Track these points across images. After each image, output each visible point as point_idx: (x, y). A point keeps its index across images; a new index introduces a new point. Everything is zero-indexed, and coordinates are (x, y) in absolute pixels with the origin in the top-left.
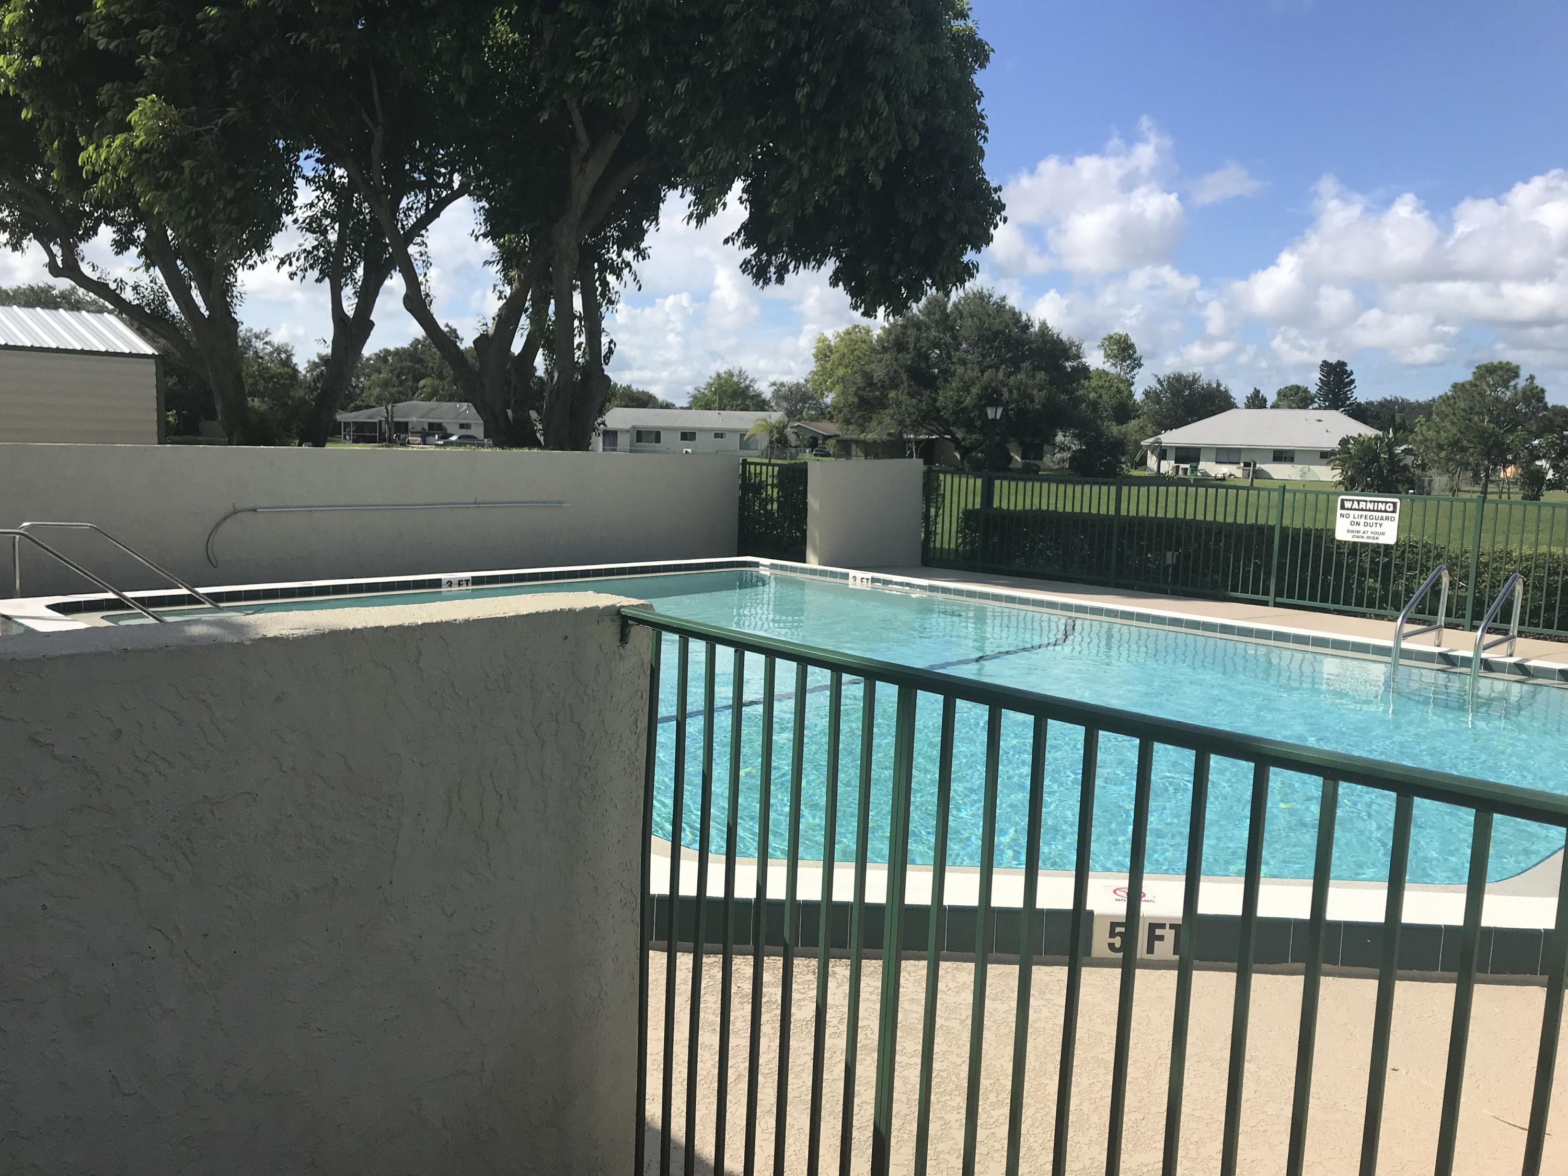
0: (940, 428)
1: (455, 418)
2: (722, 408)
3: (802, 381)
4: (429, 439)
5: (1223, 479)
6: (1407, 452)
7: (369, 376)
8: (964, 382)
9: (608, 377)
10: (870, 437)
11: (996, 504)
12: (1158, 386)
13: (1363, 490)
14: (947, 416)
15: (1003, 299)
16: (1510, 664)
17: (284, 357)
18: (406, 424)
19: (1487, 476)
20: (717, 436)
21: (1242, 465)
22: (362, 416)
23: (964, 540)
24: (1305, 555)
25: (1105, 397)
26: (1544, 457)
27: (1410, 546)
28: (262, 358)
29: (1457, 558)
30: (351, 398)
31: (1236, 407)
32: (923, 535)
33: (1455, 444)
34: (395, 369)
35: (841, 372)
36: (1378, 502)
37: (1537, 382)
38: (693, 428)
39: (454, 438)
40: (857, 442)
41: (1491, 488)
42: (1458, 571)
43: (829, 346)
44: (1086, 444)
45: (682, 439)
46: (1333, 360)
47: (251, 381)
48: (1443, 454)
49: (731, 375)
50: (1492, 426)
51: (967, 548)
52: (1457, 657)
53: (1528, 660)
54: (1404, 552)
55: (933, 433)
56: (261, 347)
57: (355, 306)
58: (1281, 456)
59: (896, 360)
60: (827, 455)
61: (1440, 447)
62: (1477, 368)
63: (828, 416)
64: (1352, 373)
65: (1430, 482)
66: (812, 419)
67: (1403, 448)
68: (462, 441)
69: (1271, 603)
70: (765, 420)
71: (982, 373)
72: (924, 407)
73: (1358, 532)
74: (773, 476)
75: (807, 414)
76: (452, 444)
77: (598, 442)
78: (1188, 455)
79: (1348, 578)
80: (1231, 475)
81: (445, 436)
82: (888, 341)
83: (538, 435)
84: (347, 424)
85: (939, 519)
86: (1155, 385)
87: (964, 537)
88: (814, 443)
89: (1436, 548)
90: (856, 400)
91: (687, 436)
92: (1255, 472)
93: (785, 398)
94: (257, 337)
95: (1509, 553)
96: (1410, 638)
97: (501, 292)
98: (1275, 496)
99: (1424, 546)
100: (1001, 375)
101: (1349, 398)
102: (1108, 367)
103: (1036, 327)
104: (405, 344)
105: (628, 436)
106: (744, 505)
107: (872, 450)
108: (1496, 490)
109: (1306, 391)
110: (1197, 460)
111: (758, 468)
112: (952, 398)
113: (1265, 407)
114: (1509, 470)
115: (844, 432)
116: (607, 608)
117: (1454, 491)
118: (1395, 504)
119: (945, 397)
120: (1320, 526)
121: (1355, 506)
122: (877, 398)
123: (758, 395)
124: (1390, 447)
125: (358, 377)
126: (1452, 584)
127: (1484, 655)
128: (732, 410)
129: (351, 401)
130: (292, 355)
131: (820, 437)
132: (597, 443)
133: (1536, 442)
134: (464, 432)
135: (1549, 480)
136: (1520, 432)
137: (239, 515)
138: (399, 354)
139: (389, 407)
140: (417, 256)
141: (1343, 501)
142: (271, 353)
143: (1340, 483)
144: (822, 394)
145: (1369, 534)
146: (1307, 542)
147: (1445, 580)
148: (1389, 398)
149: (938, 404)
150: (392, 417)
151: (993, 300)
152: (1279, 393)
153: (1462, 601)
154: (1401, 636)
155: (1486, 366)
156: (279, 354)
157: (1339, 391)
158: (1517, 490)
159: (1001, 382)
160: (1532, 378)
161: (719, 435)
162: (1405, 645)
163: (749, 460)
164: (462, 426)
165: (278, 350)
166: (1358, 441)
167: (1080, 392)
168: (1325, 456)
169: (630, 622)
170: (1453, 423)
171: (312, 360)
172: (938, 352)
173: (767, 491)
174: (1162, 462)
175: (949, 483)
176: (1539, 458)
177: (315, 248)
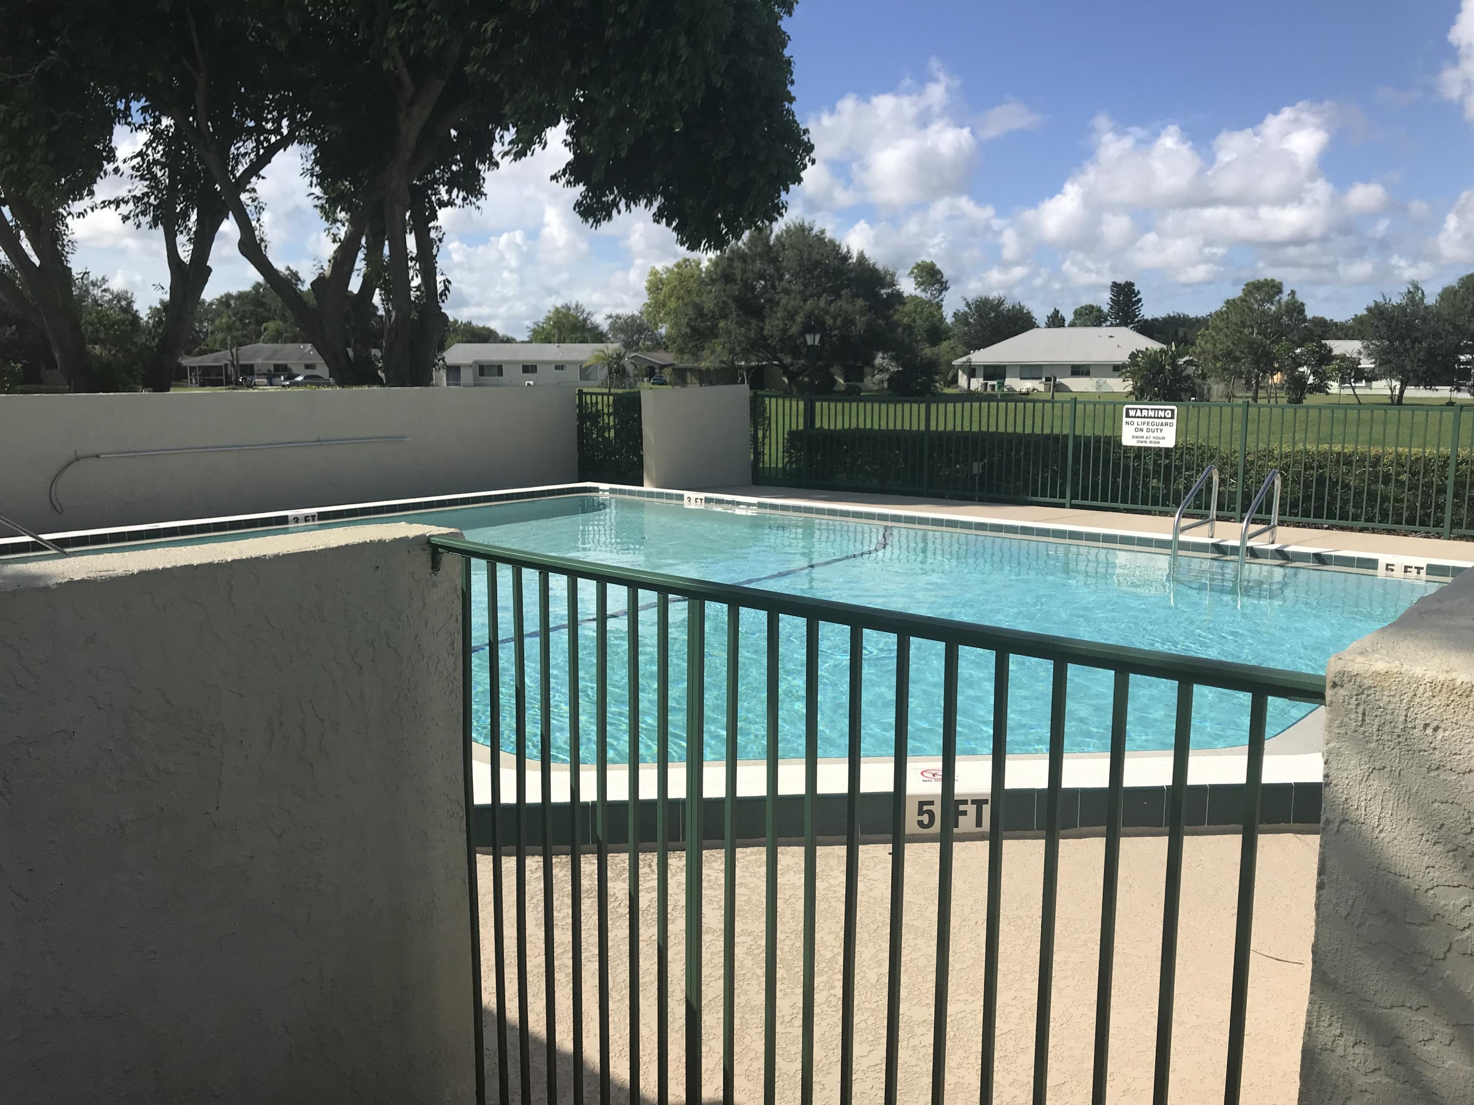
0: (769, 355)
1: (300, 359)
2: (561, 341)
3: (636, 313)
4: (275, 380)
5: (1028, 393)
6: (1189, 363)
7: (212, 320)
8: (788, 312)
9: (444, 314)
10: (704, 365)
11: (818, 425)
12: (966, 309)
13: (1151, 400)
14: (774, 343)
15: (823, 232)
16: (1272, 551)
17: (123, 302)
18: (252, 366)
19: (1257, 383)
20: (558, 367)
21: (1044, 380)
22: (207, 360)
23: (790, 459)
24: (1096, 461)
25: (919, 322)
26: (1305, 364)
27: (1187, 448)
28: (101, 305)
29: (1227, 458)
30: (195, 342)
31: (1038, 327)
32: (752, 456)
33: (1229, 355)
34: (237, 313)
35: (672, 304)
36: (1158, 410)
37: (1300, 298)
38: (534, 362)
39: (300, 379)
40: (692, 370)
41: (1262, 393)
42: (1228, 470)
43: (661, 280)
44: (902, 365)
45: (524, 372)
46: (1121, 280)
47: (90, 329)
48: (1219, 365)
49: (569, 309)
50: (1260, 337)
51: (794, 466)
52: (1227, 546)
53: (1287, 546)
54: (1182, 454)
55: (764, 360)
56: (100, 294)
57: (190, 252)
58: (1079, 370)
59: (725, 291)
60: (664, 383)
61: (1216, 358)
62: (1246, 285)
63: (664, 346)
64: (1139, 292)
65: (1209, 389)
66: (649, 349)
67: (1184, 359)
68: (308, 381)
69: (1068, 505)
70: (603, 352)
71: (805, 301)
72: (753, 335)
73: (1142, 437)
74: (609, 406)
75: (644, 344)
76: (298, 384)
77: (440, 376)
78: (996, 372)
79: (1134, 479)
80: (1034, 389)
81: (291, 377)
82: (716, 273)
83: (379, 372)
84: (192, 369)
85: (767, 441)
86: (963, 308)
87: (790, 457)
88: (652, 372)
89: (1209, 449)
90: (688, 330)
91: (529, 368)
92: (1055, 386)
93: (622, 330)
94: (94, 284)
95: (1271, 452)
96: (1187, 531)
97: (335, 235)
98: (1067, 406)
99: (1199, 448)
100: (822, 304)
101: (1137, 316)
102: (918, 293)
103: (855, 255)
104: (247, 288)
105: (470, 371)
106: (582, 435)
107: (706, 378)
108: (1265, 395)
109: (1099, 310)
110: (1004, 377)
111: (594, 397)
112: (777, 326)
113: (1064, 326)
114: (1275, 377)
115: (679, 361)
116: (417, 539)
117: (1230, 397)
118: (1172, 411)
119: (772, 325)
120: (1108, 433)
121: (1139, 414)
122: (708, 328)
123: (596, 328)
124: (1174, 359)
125: (201, 322)
126: (1222, 482)
127: (1250, 544)
128: (571, 342)
129: (194, 345)
130: (132, 301)
131: (657, 367)
132: (441, 378)
133: (1298, 351)
134: (310, 372)
135: (1311, 384)
136: (1284, 342)
137: (82, 462)
138: (242, 297)
139: (234, 350)
140: (249, 202)
141: (1127, 410)
142: (111, 301)
143: (1131, 393)
144: (656, 324)
145: (1151, 439)
146: (1097, 449)
147: (1216, 479)
148: (1172, 315)
149: (765, 333)
150: (238, 360)
151: (814, 233)
152: (1075, 313)
153: (1233, 495)
154: (1178, 530)
155: (1253, 283)
156: (119, 301)
157: (1129, 308)
158: (1283, 395)
159: (823, 310)
160: (1293, 293)
161: (560, 367)
162: (1183, 538)
163: (585, 390)
164: (307, 367)
165: (118, 297)
166: (1145, 354)
167: (896, 317)
168: (1117, 369)
169: (440, 550)
170: (1227, 336)
171: (153, 306)
172: (763, 283)
173: (603, 420)
174: (972, 380)
175: (774, 406)
176: (1301, 365)
177: (146, 194)
